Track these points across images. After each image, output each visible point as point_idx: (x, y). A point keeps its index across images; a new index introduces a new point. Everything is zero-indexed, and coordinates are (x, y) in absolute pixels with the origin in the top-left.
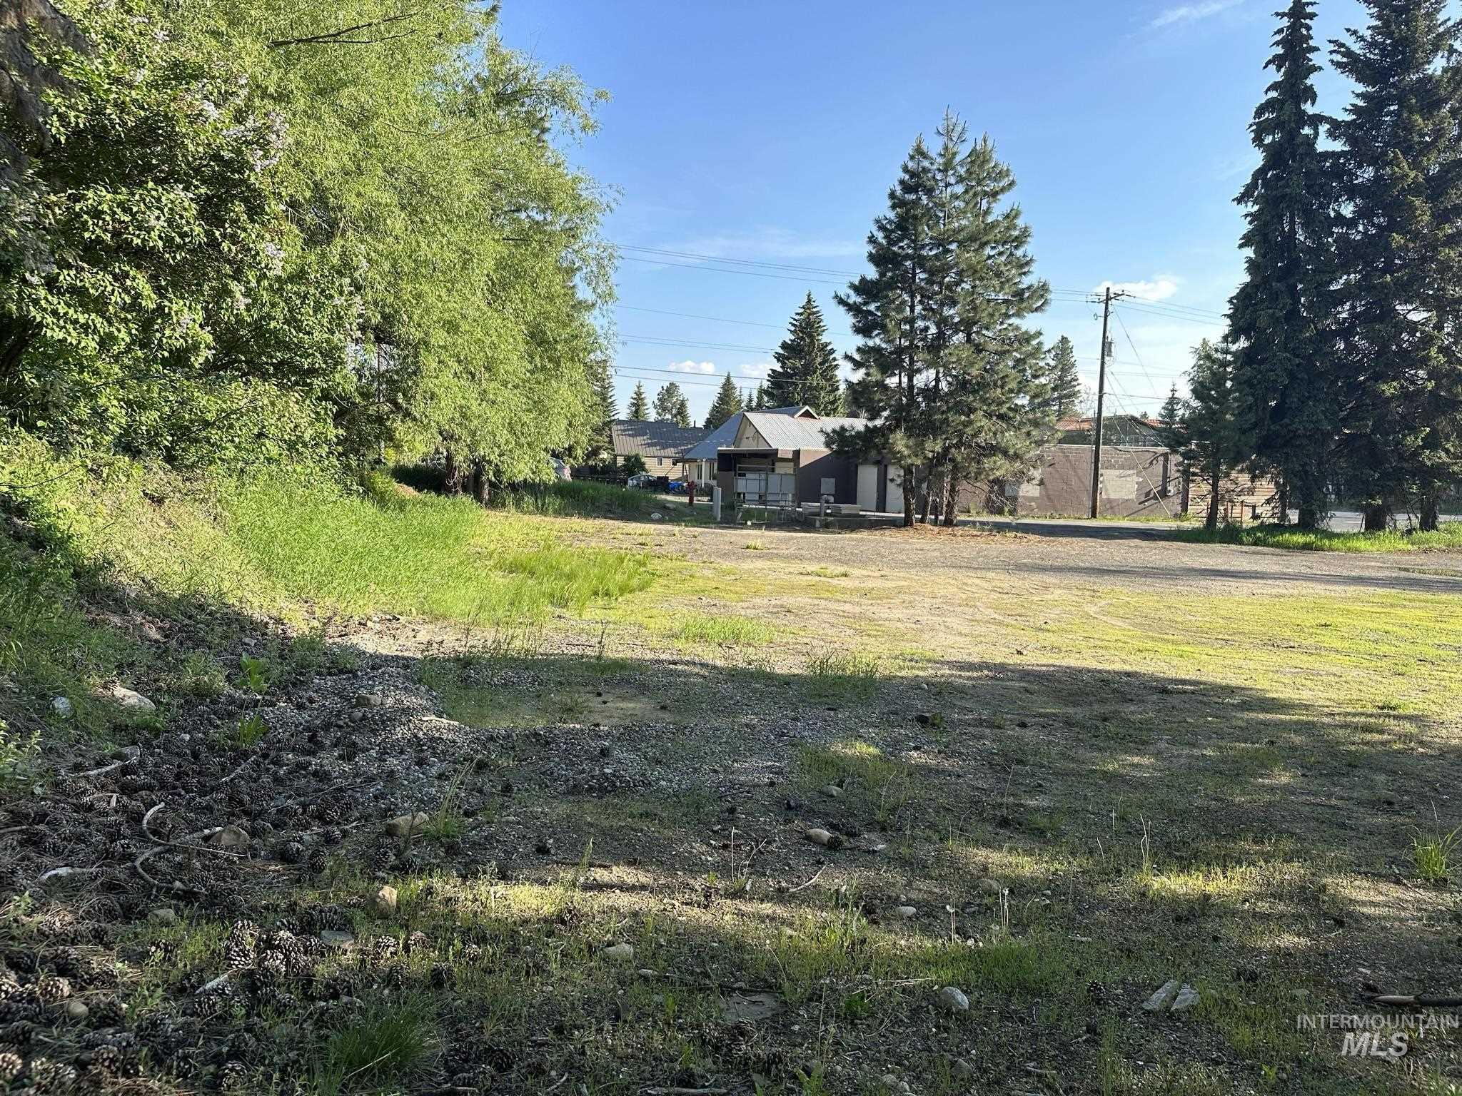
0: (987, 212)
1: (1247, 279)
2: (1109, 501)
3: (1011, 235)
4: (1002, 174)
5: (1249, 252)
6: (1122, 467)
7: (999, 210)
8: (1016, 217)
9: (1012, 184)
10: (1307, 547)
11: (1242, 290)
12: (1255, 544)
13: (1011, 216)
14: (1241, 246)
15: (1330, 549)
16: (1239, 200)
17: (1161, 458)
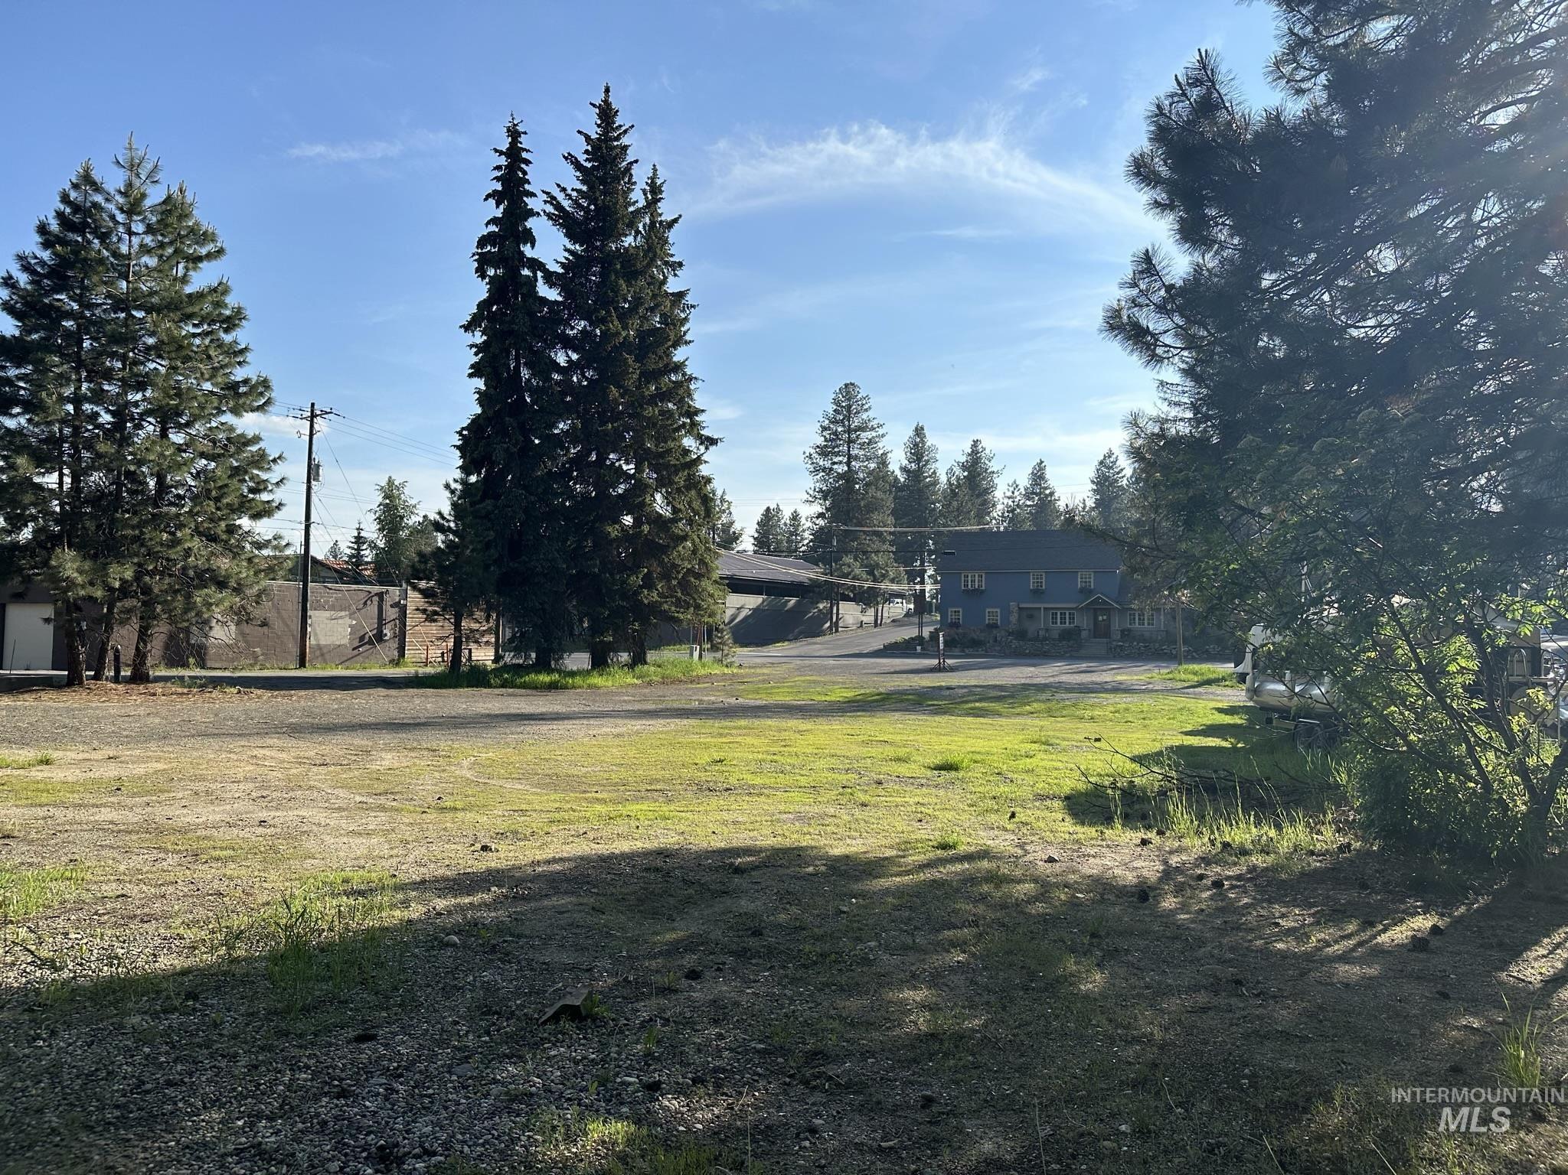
0: (184, 280)
1: (479, 410)
2: (319, 647)
3: (221, 314)
4: (206, 237)
5: (480, 383)
6: (333, 608)
7: (201, 279)
8: (226, 292)
9: (220, 252)
10: (553, 687)
11: (473, 421)
12: (503, 686)
13: (220, 290)
14: (471, 376)
15: (574, 687)
16: (467, 328)
17: (376, 599)
